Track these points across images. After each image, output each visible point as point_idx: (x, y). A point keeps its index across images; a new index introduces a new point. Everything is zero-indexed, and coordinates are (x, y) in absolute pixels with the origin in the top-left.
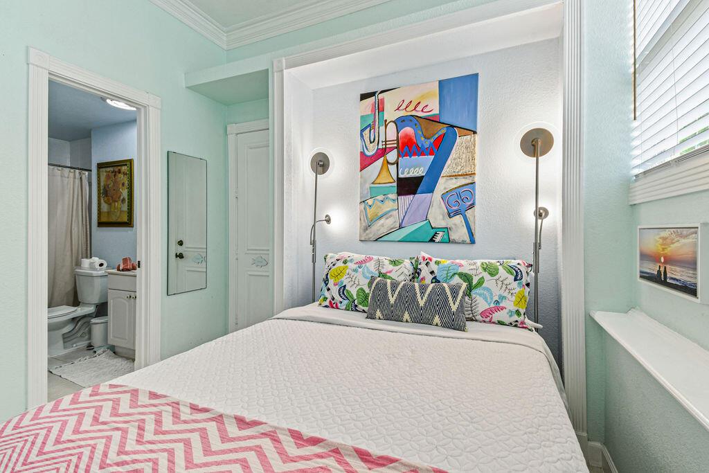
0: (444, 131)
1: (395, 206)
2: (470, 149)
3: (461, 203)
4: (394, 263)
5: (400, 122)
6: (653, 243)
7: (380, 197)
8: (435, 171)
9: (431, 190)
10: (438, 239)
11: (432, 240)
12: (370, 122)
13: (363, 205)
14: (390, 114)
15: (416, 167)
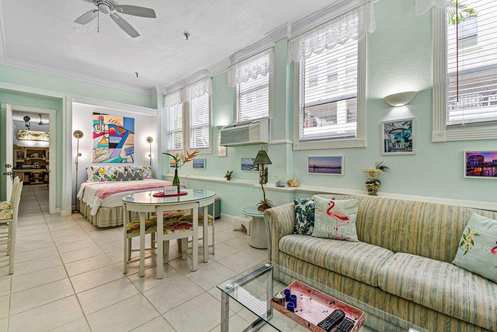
0: (125, 131)
1: (107, 152)
2: (133, 138)
3: (130, 151)
4: (120, 168)
5: (110, 126)
6: (172, 161)
7: (102, 148)
8: (122, 142)
9: (121, 148)
10: (123, 162)
11: (121, 162)
12: (98, 122)
13: (94, 150)
14: (106, 121)
15: (116, 140)
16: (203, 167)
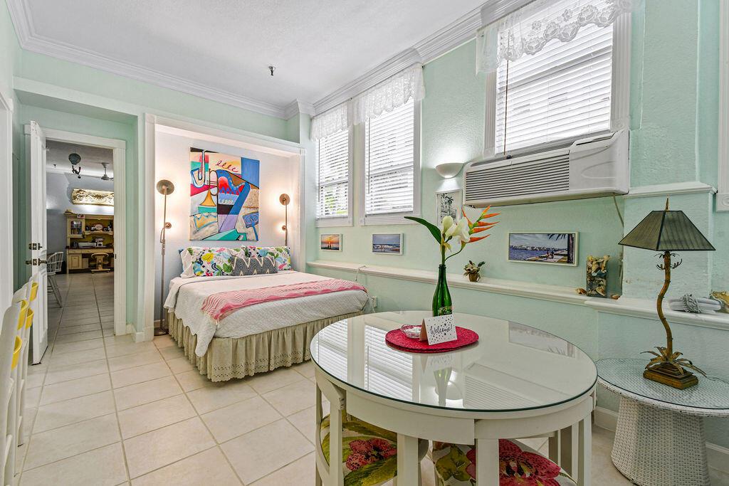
0: (244, 184)
1: (214, 222)
2: (256, 195)
3: (252, 220)
4: (237, 250)
5: (219, 173)
6: (326, 239)
7: (206, 214)
8: (240, 203)
9: (237, 213)
10: (241, 239)
11: (237, 239)
12: (199, 166)
13: (193, 218)
14: (213, 165)
15: (229, 200)
16: (398, 251)
